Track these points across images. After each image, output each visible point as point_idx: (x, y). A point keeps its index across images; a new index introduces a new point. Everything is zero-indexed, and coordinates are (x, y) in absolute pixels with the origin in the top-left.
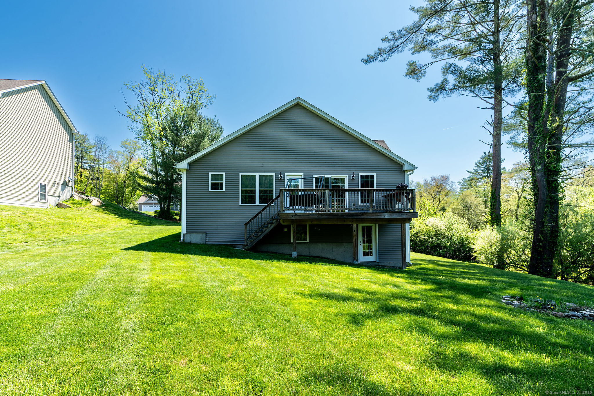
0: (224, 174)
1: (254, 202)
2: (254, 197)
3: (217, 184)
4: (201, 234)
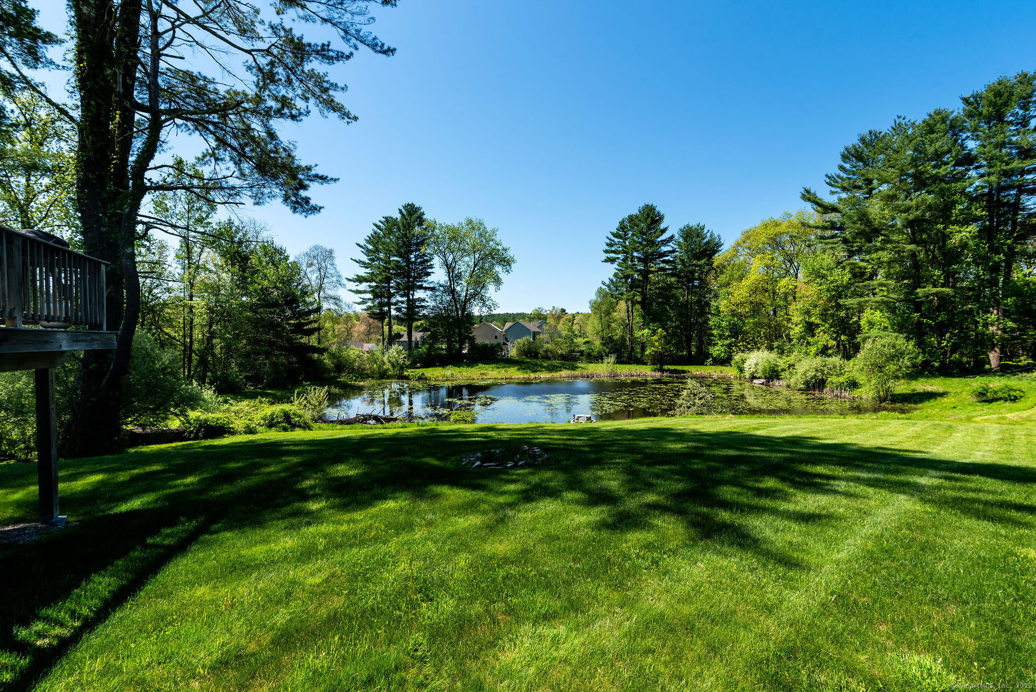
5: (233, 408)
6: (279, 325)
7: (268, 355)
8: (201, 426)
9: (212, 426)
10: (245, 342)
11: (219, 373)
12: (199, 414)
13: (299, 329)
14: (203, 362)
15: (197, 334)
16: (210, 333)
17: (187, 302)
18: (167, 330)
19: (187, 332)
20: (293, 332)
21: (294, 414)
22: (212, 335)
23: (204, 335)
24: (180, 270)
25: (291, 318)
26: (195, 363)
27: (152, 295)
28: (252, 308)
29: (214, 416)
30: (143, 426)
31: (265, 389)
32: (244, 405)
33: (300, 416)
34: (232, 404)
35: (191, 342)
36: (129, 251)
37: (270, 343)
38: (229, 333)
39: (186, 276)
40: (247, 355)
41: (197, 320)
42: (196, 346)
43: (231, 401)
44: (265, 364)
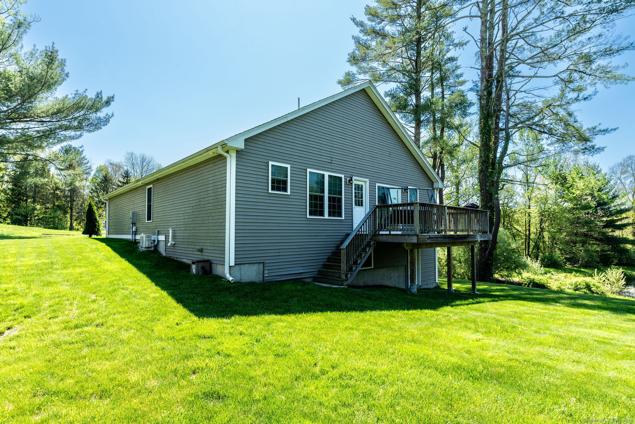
0: (288, 166)
1: (322, 214)
2: (322, 206)
3: (279, 182)
4: (257, 265)
5: (553, 277)
6: (592, 222)
7: (584, 243)
8: (531, 282)
9: (537, 283)
10: (565, 234)
11: (547, 254)
12: (530, 275)
13: (611, 224)
14: (537, 247)
15: (533, 230)
16: (541, 228)
17: (527, 210)
18: (516, 227)
19: (527, 228)
20: (604, 227)
21: (594, 285)
22: (542, 229)
23: (537, 230)
24: (523, 191)
25: (603, 216)
26: (531, 247)
27: (509, 207)
28: (570, 211)
29: (540, 278)
30: (502, 276)
31: (580, 268)
32: (562, 276)
33: (597, 287)
34: (552, 274)
35: (529, 234)
36: (496, 196)
37: (585, 235)
38: (553, 229)
39: (526, 195)
40: (567, 243)
41: (533, 221)
42: (532, 236)
43: (553, 273)
44: (580, 251)
